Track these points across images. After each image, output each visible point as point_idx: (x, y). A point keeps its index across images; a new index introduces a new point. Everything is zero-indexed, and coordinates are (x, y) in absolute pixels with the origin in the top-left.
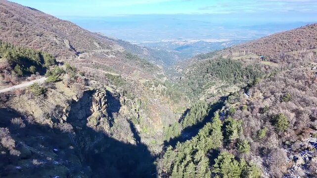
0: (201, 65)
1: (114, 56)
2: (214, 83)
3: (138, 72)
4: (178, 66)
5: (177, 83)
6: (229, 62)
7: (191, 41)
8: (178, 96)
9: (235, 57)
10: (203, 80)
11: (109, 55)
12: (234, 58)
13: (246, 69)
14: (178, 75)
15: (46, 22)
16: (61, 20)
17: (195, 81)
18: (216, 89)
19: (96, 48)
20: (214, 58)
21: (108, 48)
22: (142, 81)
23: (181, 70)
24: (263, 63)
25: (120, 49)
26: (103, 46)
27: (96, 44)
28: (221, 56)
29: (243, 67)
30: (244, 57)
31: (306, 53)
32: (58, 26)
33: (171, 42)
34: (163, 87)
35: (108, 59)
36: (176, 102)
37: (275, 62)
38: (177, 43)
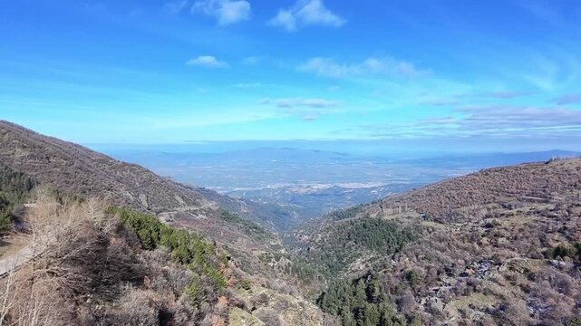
0: (339, 228)
1: (204, 217)
2: (360, 254)
3: (244, 240)
4: (301, 231)
5: (303, 257)
6: (379, 223)
7: (318, 187)
8: (310, 274)
9: (388, 215)
10: (343, 251)
11: (197, 215)
12: (386, 218)
13: (403, 232)
14: (301, 246)
15: (107, 167)
16: (126, 164)
17: (331, 253)
18: (363, 263)
19: (178, 205)
20: (357, 217)
21: (195, 204)
22: (257, 253)
23: (306, 237)
24: (425, 223)
25: (212, 205)
26: (188, 202)
27: (178, 198)
28: (368, 214)
29: (399, 230)
30: (399, 216)
31: (478, 210)
32: (124, 173)
33: (284, 189)
34: (288, 261)
35: (198, 222)
36: (308, 283)
37: (440, 223)
38: (293, 190)
